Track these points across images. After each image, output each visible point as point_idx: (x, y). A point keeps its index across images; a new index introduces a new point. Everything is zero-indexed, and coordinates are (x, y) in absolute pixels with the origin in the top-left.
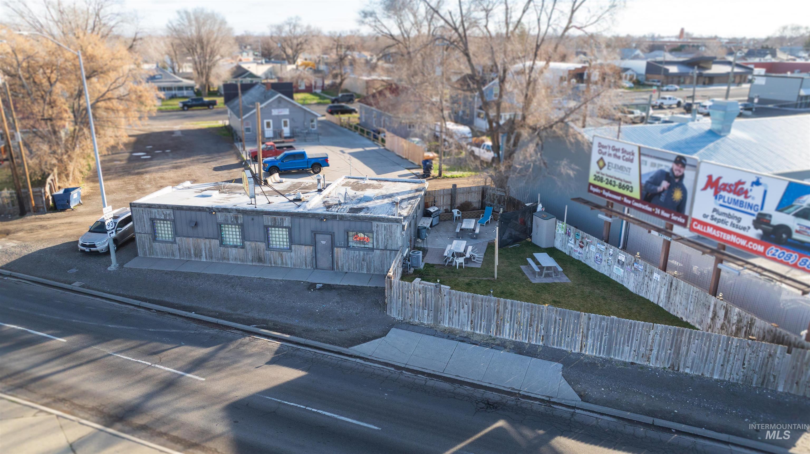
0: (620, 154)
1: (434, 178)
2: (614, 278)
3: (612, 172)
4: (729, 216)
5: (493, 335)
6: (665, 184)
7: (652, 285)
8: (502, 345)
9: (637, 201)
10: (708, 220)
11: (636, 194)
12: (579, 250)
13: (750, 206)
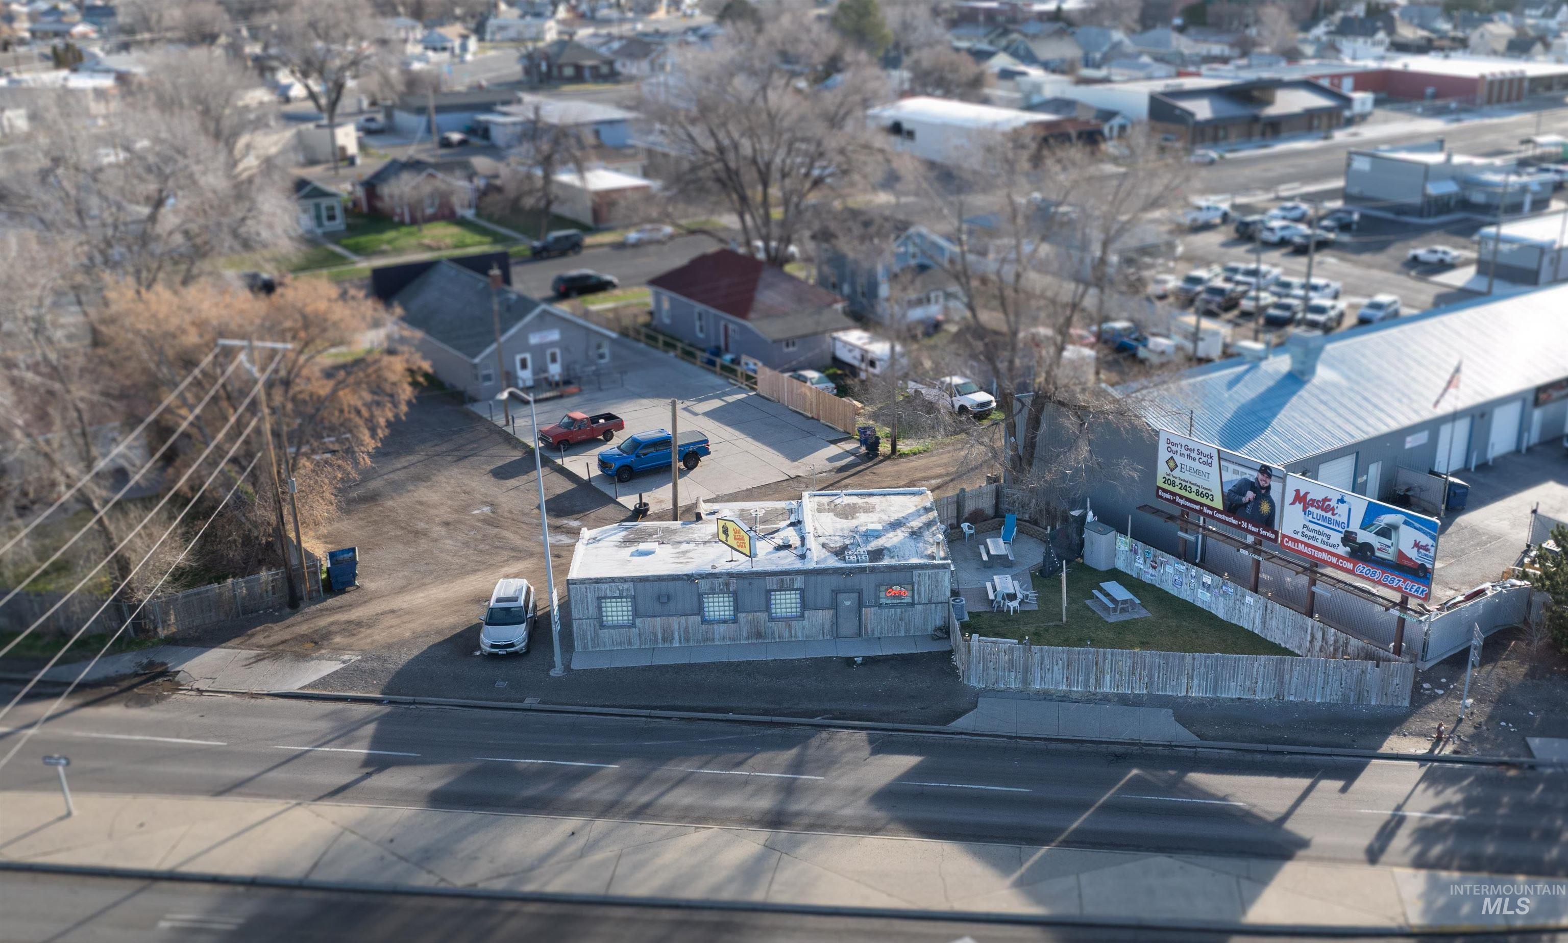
0: (1193, 455)
1: (889, 458)
2: (1199, 604)
3: (1186, 476)
4: (1319, 533)
5: (1092, 689)
6: (1250, 495)
7: (1245, 610)
8: (1106, 699)
9: (1219, 511)
10: (1299, 537)
11: (1218, 504)
12: (1151, 571)
13: (1338, 524)
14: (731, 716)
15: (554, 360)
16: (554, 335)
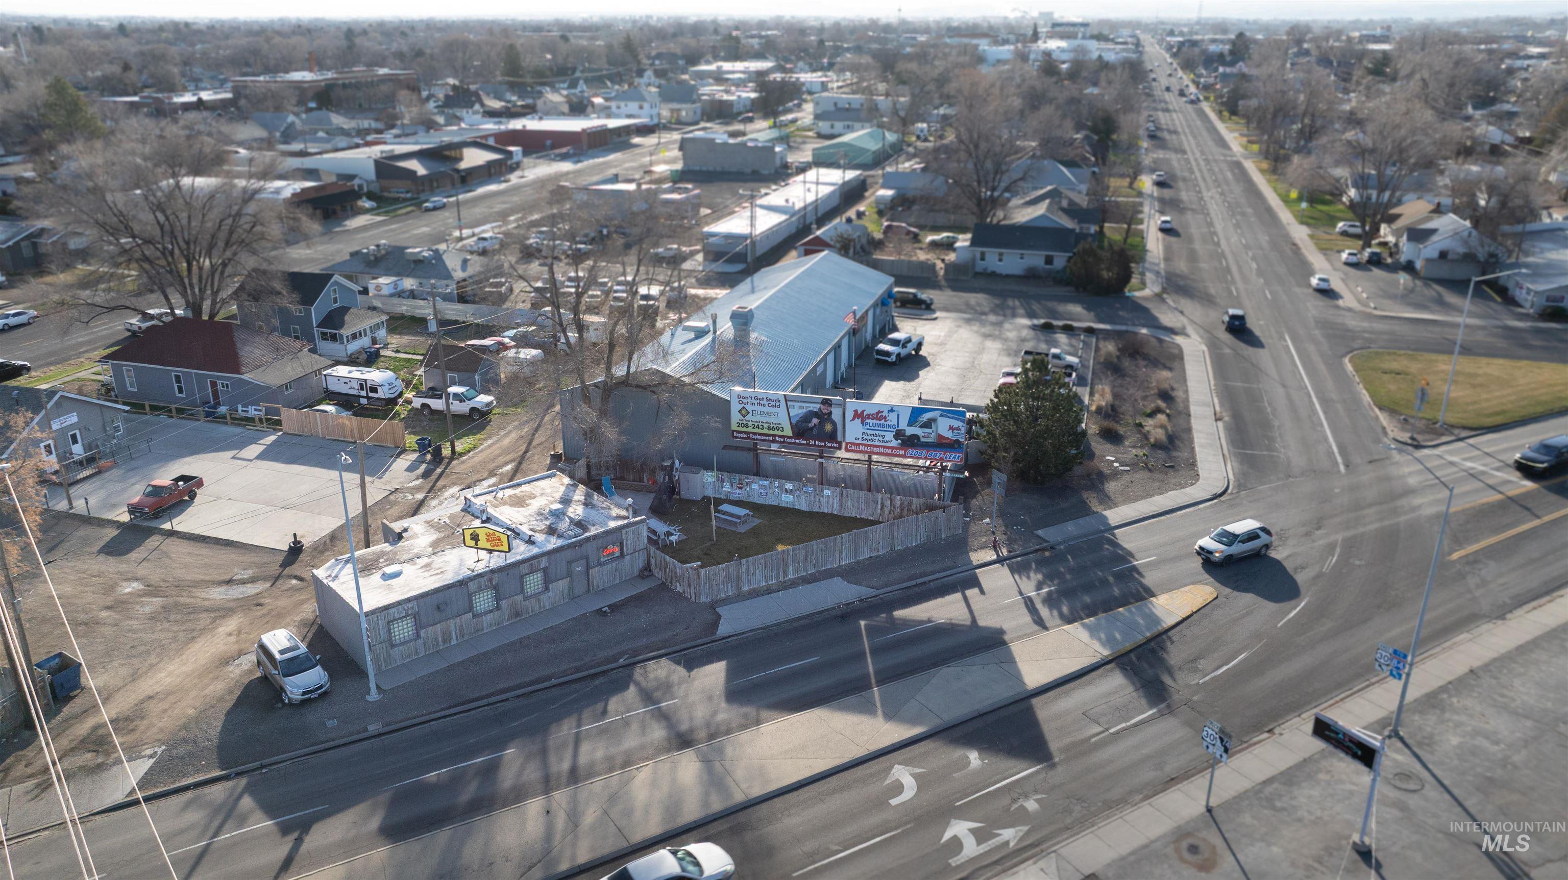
0: (764, 402)
1: (452, 459)
2: (784, 505)
3: (758, 418)
4: (876, 435)
5: (781, 579)
6: (815, 421)
7: (824, 500)
8: (794, 584)
9: (789, 437)
10: (860, 441)
11: (788, 432)
12: (738, 491)
13: (889, 426)
14: (554, 682)
15: (75, 441)
16: (73, 419)
